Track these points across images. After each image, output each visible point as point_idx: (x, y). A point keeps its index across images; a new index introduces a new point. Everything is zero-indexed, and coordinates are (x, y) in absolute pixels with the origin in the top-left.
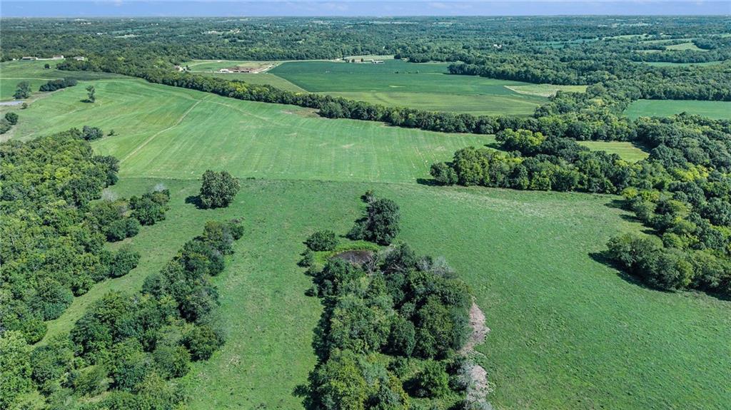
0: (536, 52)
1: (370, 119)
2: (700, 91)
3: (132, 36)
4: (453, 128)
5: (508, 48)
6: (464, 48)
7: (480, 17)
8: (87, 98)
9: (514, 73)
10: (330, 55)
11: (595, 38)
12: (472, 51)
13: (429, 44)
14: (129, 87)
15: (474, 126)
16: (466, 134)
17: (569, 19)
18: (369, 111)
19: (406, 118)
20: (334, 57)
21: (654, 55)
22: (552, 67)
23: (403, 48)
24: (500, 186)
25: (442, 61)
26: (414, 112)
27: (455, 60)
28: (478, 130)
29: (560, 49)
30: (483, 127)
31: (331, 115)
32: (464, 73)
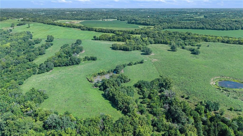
1: (92, 31)
2: (181, 26)
3: (44, 14)
9: (142, 23)
20: (100, 19)
21: (187, 19)
31: (83, 30)
32: (131, 23)
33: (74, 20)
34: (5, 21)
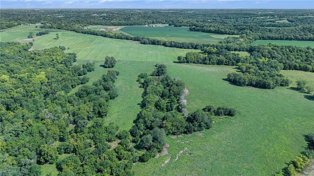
0: (224, 23)
1: (158, 45)
3: (62, 16)
4: (187, 47)
5: (214, 22)
6: (196, 21)
7: (205, 9)
8: (56, 38)
9: (214, 30)
10: (143, 24)
11: (249, 18)
12: (200, 22)
13: (183, 20)
14: (70, 34)
15: (194, 47)
16: (191, 49)
17: (241, 10)
18: (158, 42)
19: (171, 44)
20: (145, 25)
22: (229, 28)
23: (172, 21)
24: (200, 63)
25: (187, 26)
26: (174, 42)
27: (192, 26)
28: (196, 48)
29: (234, 22)
30: (197, 47)
31: (144, 43)
32: (195, 31)
33: (110, 25)
34: (15, 27)
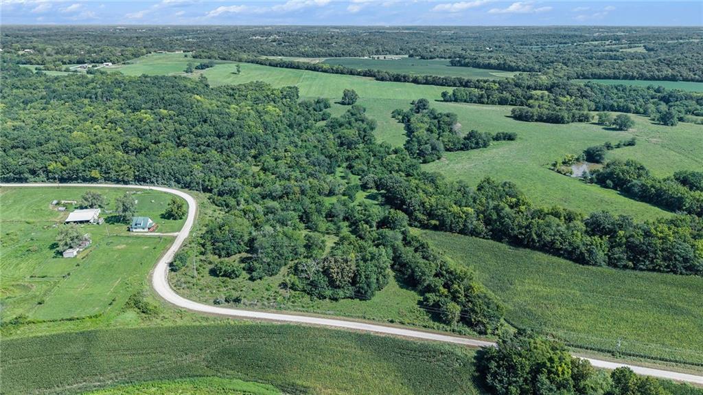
5: (497, 50)
6: (462, 50)
9: (496, 65)
10: (360, 54)
12: (469, 51)
20: (363, 56)
23: (415, 50)
25: (445, 58)
27: (455, 58)
33: (299, 56)
